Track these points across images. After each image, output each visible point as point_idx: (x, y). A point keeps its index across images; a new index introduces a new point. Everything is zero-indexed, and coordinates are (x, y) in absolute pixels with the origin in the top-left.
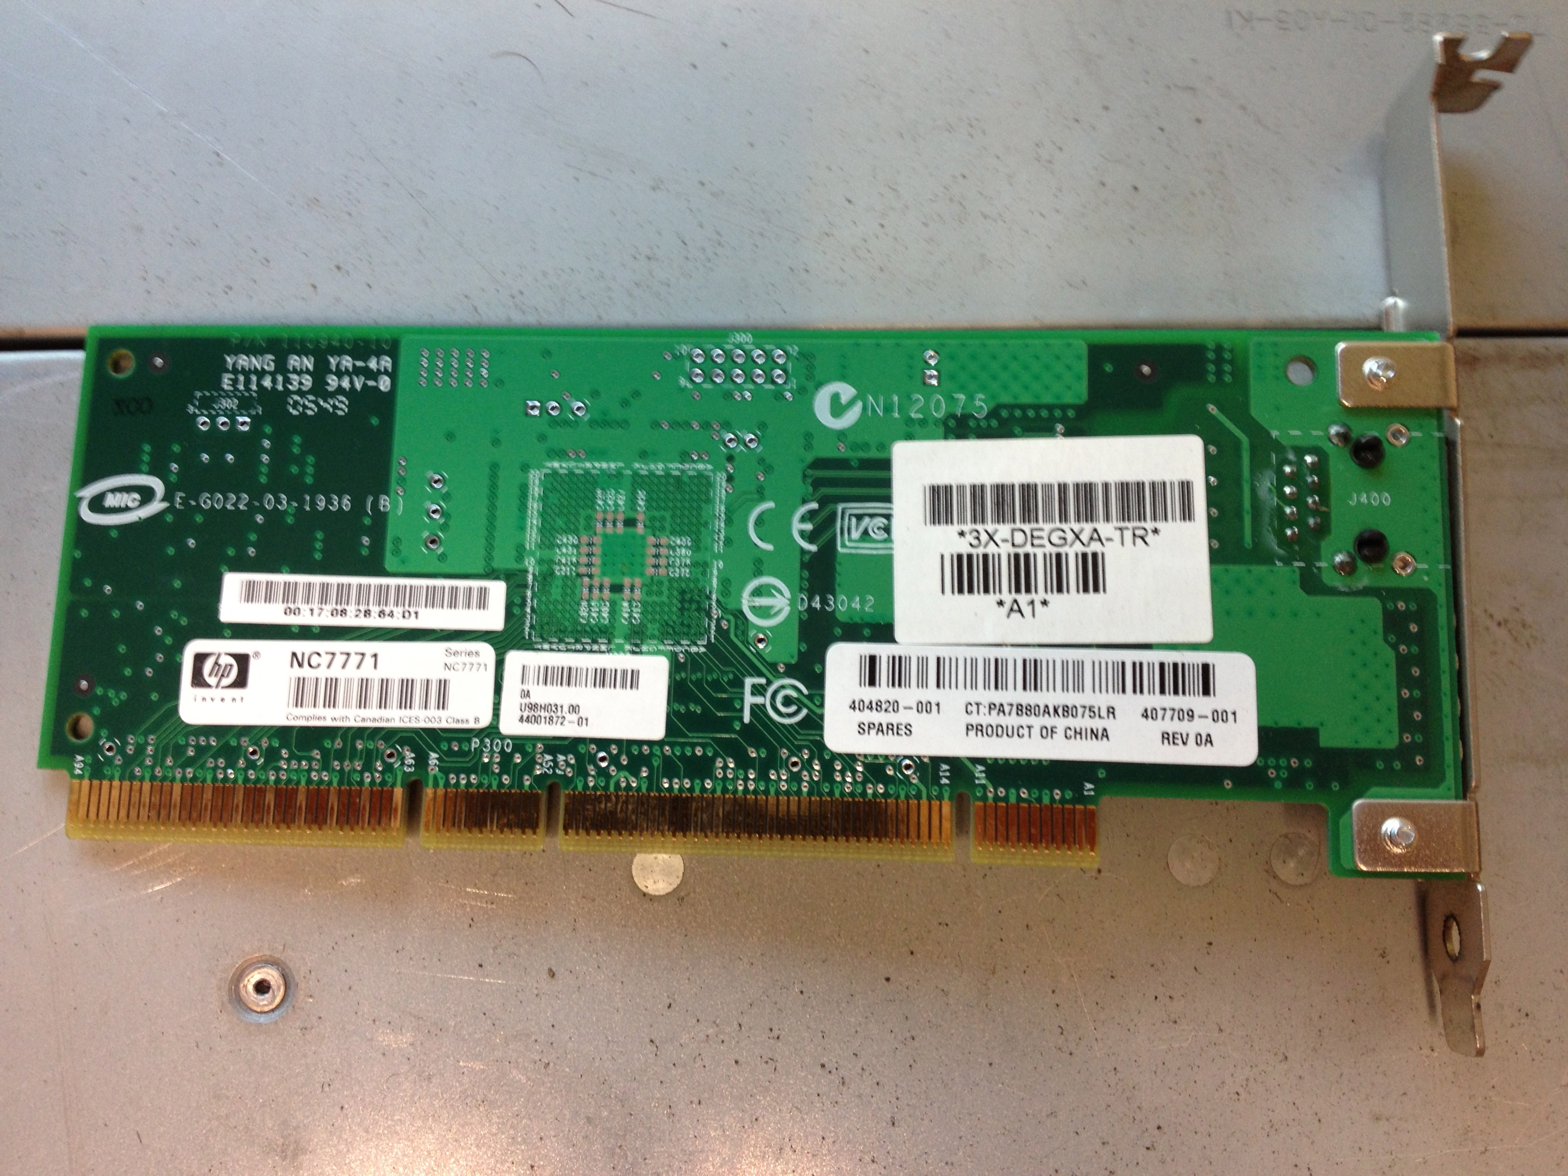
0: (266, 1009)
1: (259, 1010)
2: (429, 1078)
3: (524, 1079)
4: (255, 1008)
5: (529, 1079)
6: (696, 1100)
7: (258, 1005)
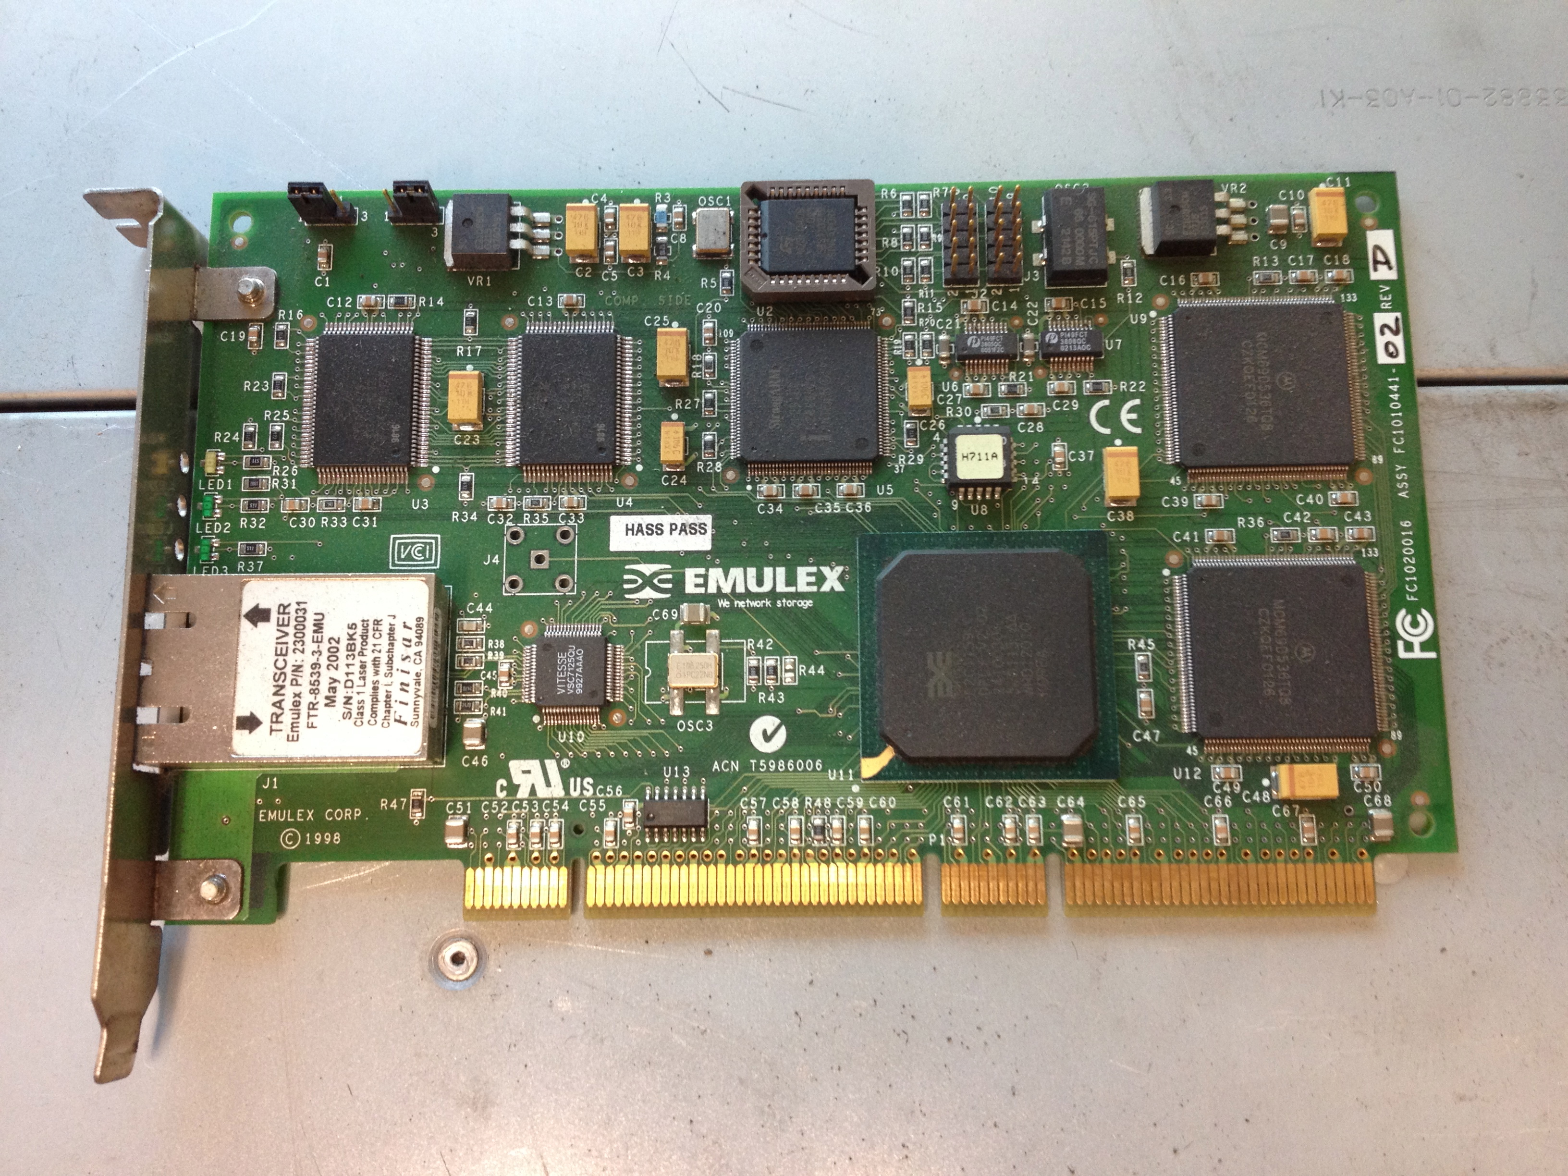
0: (461, 978)
1: (454, 978)
2: (602, 1040)
3: (684, 1044)
4: (451, 977)
5: (689, 1044)
6: (836, 1067)
7: (454, 974)
